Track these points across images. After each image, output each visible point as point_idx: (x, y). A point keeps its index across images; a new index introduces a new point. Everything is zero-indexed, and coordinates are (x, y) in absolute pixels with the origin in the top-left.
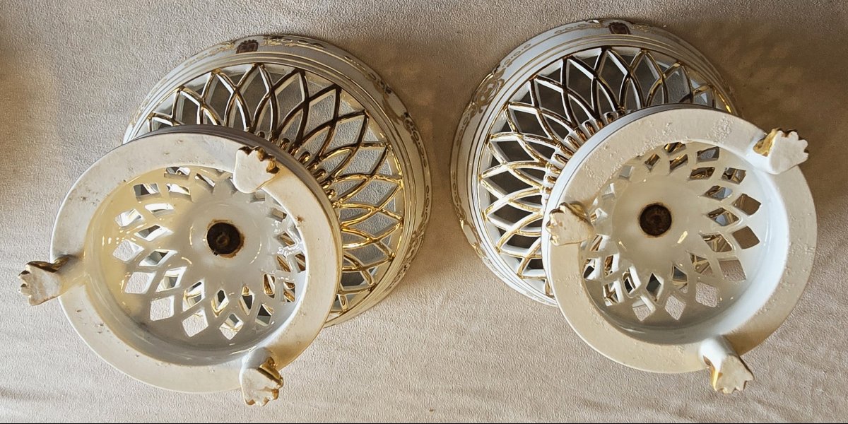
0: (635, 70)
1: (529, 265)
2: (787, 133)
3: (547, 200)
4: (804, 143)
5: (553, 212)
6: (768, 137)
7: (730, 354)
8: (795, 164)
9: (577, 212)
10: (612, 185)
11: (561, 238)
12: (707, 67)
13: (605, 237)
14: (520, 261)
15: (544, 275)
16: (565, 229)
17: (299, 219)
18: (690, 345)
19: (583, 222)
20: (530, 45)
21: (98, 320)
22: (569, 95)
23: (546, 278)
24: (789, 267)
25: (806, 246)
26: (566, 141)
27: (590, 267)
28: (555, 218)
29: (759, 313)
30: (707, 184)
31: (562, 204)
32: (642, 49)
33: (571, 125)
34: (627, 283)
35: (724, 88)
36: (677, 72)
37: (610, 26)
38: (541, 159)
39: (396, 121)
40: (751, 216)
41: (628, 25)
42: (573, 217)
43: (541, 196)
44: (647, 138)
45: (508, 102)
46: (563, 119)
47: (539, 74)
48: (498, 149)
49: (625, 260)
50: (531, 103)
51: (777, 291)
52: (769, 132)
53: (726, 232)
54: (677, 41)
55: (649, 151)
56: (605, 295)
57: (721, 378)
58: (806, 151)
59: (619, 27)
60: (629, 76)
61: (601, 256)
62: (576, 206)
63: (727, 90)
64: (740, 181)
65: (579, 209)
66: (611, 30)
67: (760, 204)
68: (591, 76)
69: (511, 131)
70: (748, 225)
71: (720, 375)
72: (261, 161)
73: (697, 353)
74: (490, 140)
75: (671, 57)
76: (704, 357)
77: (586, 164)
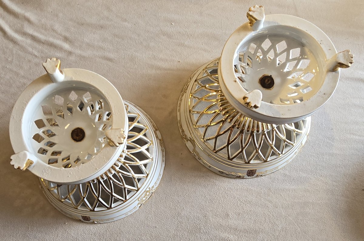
0: (81, 200)
1: (135, 119)
2: (19, 168)
3: (124, 147)
4: (12, 163)
5: (122, 143)
6: (27, 167)
7: (52, 75)
8: (16, 155)
9: (112, 142)
10: (96, 152)
11: (120, 132)
12: (50, 198)
13: (101, 129)
14: (138, 121)
15: (128, 114)
16: (117, 136)
17: (235, 81)
18: (68, 80)
19: (110, 138)
20: (125, 215)
21: (322, 46)
22: (110, 192)
23: (127, 113)
24: (23, 110)
25: (15, 118)
26: (113, 172)
27: (108, 116)
28: (121, 141)
29: (38, 91)
30: (55, 149)
31: (118, 146)
32: (77, 209)
33: (111, 178)
34: (93, 108)
35: (43, 188)
36: (63, 197)
37: (90, 220)
38: (125, 165)
39: (190, 138)
40: (37, 133)
41: (82, 220)
42: (114, 140)
43: (127, 149)
44: (79, 171)
45: (137, 191)
46: (114, 182)
47: (123, 202)
48: (143, 171)
49: (93, 119)
50: (127, 190)
51: (29, 100)
52: (27, 169)
53: (48, 127)
54: (61, 210)
55: (78, 165)
56: (103, 103)
57: (56, 65)
58: (11, 160)
59: (86, 219)
60: (84, 198)
61: (103, 121)
62: (112, 145)
63: (42, 187)
64: (41, 148)
65: (111, 144)
66: (90, 218)
67: (33, 138)
68: (100, 199)
69: (137, 179)
70: (39, 129)
71: (57, 66)
72: (250, 102)
73: (66, 76)
74: (147, 175)
75: (65, 204)
76: (63, 74)
77: (106, 163)
